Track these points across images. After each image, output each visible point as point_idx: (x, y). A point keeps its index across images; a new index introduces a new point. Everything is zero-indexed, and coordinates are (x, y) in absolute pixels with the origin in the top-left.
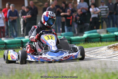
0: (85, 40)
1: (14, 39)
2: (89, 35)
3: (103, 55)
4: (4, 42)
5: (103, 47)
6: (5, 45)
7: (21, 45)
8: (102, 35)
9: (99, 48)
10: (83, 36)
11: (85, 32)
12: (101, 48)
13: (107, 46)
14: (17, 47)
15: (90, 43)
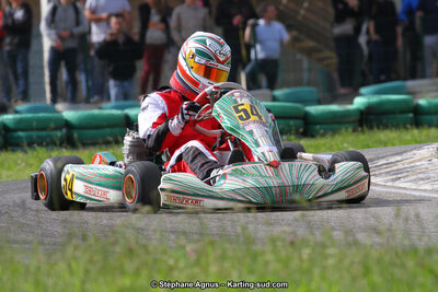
0: (357, 117)
1: (100, 108)
2: (375, 99)
3: (420, 176)
4: (62, 118)
5: (420, 148)
6: (64, 131)
8: (422, 102)
9: (406, 152)
10: (351, 103)
11: (363, 90)
12: (414, 152)
13: (435, 145)
14: (110, 139)
15: (378, 128)
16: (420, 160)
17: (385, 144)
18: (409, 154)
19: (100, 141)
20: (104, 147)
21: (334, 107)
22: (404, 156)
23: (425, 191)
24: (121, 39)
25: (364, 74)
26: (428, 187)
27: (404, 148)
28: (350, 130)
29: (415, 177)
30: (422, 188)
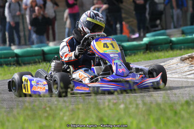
0: (145, 47)
1: (31, 47)
2: (153, 38)
4: (14, 53)
5: (172, 59)
6: (15, 58)
7: (42, 57)
8: (173, 39)
9: (166, 61)
10: (142, 40)
11: (147, 35)
12: (170, 61)
13: (179, 58)
15: (154, 51)
16: (173, 64)
17: (158, 58)
18: (168, 62)
19: (32, 62)
20: (33, 64)
21: (135, 43)
22: (166, 63)
23: (175, 78)
24: (40, 17)
25: (148, 28)
26: (177, 76)
27: (166, 59)
28: (142, 53)
29: (171, 72)
30: (174, 76)
